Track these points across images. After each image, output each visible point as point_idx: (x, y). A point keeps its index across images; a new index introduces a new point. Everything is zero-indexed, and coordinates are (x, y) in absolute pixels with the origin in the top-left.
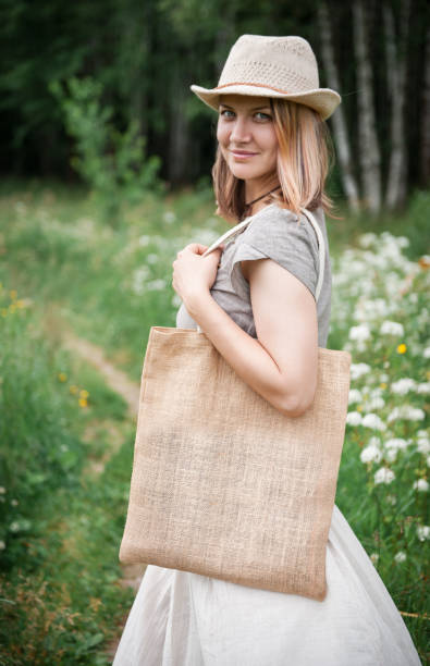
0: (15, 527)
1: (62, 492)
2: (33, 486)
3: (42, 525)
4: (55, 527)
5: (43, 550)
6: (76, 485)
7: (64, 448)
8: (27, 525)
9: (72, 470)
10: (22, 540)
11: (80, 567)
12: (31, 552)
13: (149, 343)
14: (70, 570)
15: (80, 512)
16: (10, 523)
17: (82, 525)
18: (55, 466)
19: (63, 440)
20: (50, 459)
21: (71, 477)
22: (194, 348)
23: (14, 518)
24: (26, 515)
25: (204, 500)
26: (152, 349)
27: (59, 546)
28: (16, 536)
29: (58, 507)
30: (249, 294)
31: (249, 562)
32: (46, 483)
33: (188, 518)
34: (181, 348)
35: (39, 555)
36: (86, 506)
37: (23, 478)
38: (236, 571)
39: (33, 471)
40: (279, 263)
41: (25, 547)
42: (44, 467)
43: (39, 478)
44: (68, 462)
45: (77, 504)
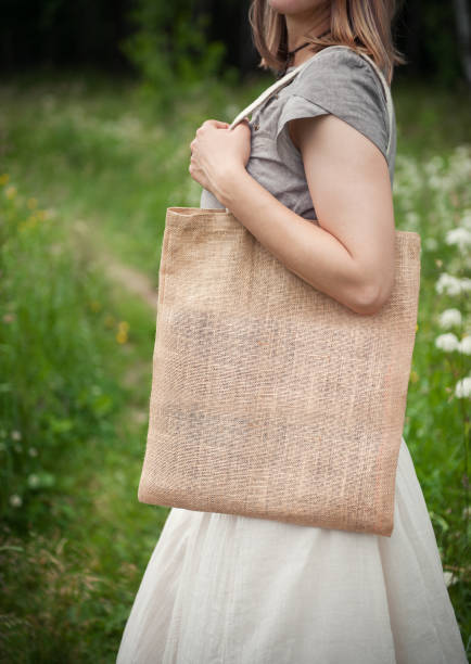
0: (34, 481)
1: (93, 443)
2: (58, 435)
3: (69, 482)
4: (85, 484)
5: (69, 510)
6: (111, 435)
7: (96, 391)
8: (49, 480)
9: (106, 417)
10: (43, 497)
11: (114, 531)
12: (55, 511)
13: (166, 230)
14: (102, 533)
15: (115, 466)
16: (26, 476)
17: (116, 482)
18: (86, 412)
19: (95, 382)
20: (79, 403)
21: (105, 426)
22: (222, 233)
23: (33, 471)
24: (49, 468)
25: (242, 422)
26: (170, 237)
27: (90, 506)
28: (35, 492)
29: (88, 462)
30: (301, 164)
31: (300, 496)
32: (74, 431)
33: (222, 445)
34: (206, 234)
35: (64, 516)
36: (123, 460)
37: (45, 426)
38: (285, 507)
39: (59, 417)
40: (343, 118)
41: (47, 505)
42: (72, 413)
43: (64, 426)
44: (102, 407)
45: (112, 457)
